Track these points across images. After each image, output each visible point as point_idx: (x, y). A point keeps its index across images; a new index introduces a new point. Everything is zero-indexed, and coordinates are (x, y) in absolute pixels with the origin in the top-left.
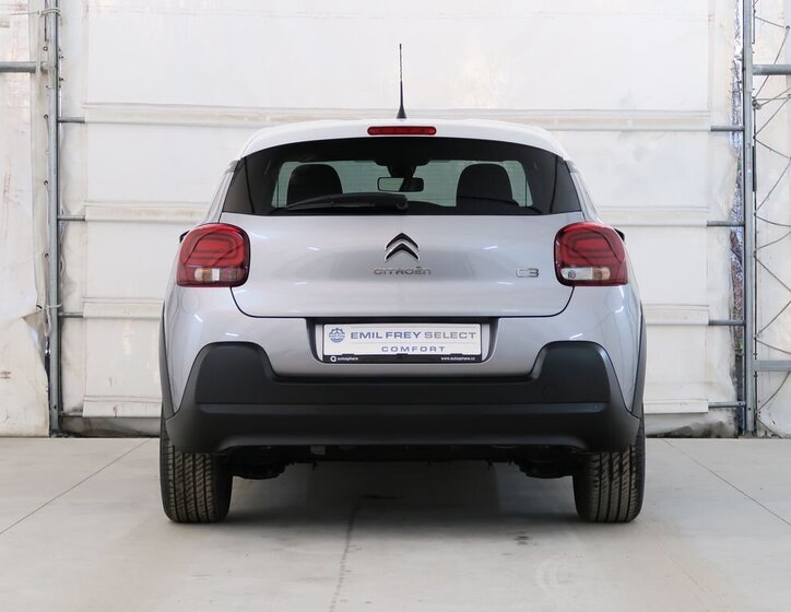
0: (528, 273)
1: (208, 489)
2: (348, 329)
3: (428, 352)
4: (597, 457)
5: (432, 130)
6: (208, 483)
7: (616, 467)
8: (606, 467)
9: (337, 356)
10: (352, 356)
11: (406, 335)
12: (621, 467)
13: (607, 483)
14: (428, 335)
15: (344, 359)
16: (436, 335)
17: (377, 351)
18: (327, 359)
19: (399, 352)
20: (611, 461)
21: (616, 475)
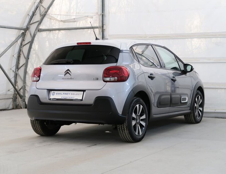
0: (95, 79)
1: (40, 128)
2: (56, 92)
3: (71, 98)
4: (118, 126)
5: (90, 43)
6: (39, 127)
7: (123, 128)
8: (121, 128)
9: (52, 99)
10: (55, 99)
11: (67, 94)
12: (124, 129)
13: (122, 132)
14: (72, 94)
15: (54, 99)
16: (73, 94)
17: (60, 98)
18: (50, 99)
19: (65, 98)
20: (121, 127)
21: (123, 130)
